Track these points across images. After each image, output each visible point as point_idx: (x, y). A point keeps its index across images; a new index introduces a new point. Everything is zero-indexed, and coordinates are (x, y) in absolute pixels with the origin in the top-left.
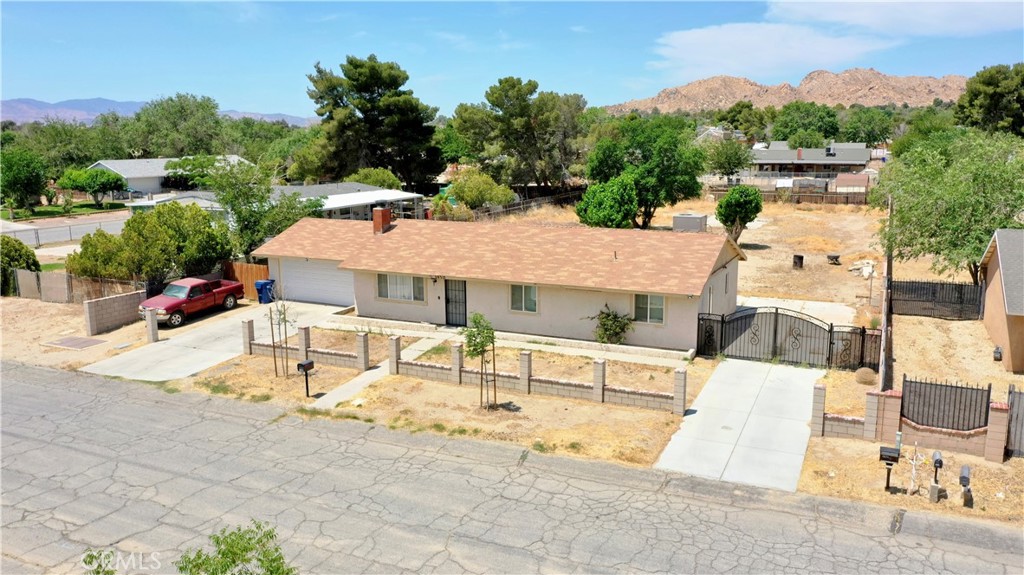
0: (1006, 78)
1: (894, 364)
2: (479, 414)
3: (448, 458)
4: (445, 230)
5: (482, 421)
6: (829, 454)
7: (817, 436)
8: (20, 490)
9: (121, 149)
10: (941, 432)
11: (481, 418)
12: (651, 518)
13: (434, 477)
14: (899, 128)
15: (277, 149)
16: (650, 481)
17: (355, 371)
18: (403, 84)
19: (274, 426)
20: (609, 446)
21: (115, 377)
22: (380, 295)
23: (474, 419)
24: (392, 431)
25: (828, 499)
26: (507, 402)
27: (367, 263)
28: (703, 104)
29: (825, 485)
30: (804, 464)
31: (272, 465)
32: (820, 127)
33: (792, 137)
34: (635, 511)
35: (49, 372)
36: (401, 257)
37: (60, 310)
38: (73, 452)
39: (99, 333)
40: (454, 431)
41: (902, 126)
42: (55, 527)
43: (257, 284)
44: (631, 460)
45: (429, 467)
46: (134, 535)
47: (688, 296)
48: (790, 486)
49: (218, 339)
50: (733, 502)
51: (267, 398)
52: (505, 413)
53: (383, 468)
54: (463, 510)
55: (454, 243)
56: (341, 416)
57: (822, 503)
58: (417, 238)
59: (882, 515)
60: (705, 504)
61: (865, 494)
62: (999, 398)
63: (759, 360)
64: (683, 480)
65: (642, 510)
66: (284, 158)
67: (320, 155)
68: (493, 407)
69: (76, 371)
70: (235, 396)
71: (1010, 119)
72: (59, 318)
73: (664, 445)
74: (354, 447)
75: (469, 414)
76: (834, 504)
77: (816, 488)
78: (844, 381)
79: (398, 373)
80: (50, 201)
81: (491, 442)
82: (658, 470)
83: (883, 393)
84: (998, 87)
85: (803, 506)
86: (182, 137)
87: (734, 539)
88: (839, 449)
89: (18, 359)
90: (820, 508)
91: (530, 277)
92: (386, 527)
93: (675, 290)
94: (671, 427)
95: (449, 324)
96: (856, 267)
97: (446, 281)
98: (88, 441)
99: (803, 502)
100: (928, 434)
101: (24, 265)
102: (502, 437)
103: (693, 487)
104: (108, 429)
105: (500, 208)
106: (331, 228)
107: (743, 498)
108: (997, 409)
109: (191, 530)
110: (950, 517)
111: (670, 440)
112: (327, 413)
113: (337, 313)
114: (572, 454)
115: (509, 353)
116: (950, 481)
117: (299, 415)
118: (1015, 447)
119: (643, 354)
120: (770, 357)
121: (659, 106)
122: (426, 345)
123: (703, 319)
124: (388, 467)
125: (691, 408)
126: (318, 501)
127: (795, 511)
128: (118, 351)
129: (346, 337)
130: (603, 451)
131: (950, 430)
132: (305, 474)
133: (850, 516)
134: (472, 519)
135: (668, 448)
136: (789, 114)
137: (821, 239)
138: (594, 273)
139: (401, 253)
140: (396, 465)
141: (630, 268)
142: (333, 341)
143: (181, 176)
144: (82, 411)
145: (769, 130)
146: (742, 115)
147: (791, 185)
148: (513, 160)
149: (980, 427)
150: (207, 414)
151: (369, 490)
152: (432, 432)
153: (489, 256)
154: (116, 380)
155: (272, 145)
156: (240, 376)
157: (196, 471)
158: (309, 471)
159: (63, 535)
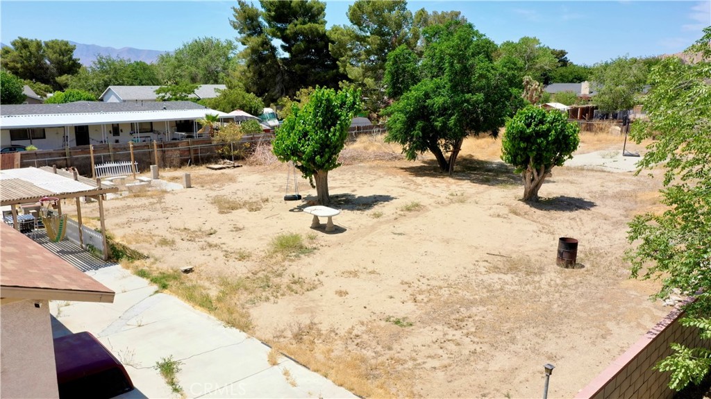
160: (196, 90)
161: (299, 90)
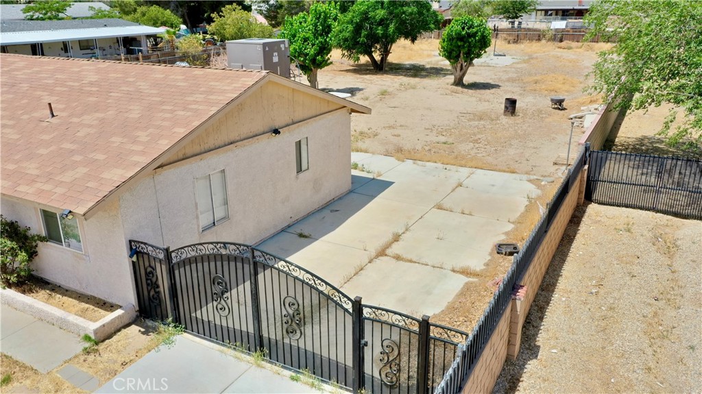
96: (579, 114)
147: (563, 27)
160: (68, 8)
161: (224, 7)
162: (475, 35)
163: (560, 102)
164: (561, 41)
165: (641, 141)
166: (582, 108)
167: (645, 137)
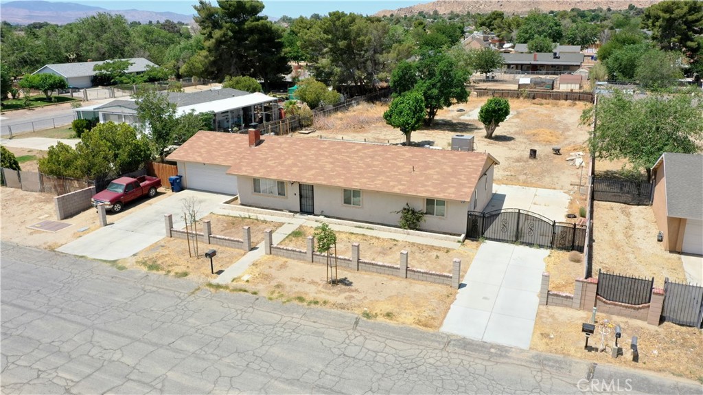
0: (678, 8)
1: (594, 243)
2: (326, 288)
3: (308, 323)
4: (297, 145)
5: (328, 294)
6: (550, 320)
7: (543, 305)
8: (32, 354)
9: (60, 53)
10: (621, 306)
11: (328, 291)
12: (438, 371)
13: (299, 339)
14: (604, 32)
15: (172, 54)
16: (437, 341)
17: (243, 252)
18: (261, 11)
19: (192, 298)
20: (411, 315)
21: (82, 257)
22: (255, 191)
23: (323, 292)
24: (270, 302)
25: (549, 355)
26: (343, 277)
27: (247, 171)
28: (469, 7)
29: (547, 344)
30: (535, 328)
31: (194, 330)
32: (550, 34)
33: (530, 42)
34: (428, 366)
35: (36, 252)
36: (269, 166)
37: (36, 198)
38: (63, 321)
39: (66, 217)
40: (311, 302)
41: (606, 31)
42: (60, 383)
43: (170, 180)
44: (425, 325)
45: (297, 331)
46: (112, 389)
47: (462, 202)
48: (525, 346)
49: (148, 223)
50: (490, 358)
51: (186, 274)
52: (343, 287)
53: (267, 332)
54: (321, 367)
55: (305, 156)
56: (235, 290)
57: (545, 359)
58: (279, 150)
59: (582, 367)
60: (472, 360)
61: (572, 352)
62: (659, 286)
63: (507, 241)
64: (458, 340)
65: (433, 365)
66: (177, 60)
67: (203, 63)
68: (335, 282)
69: (55, 251)
70: (164, 272)
71: (680, 37)
72: (36, 205)
73: (446, 313)
74: (246, 315)
75: (320, 288)
76: (553, 359)
77: (541, 346)
78: (561, 259)
79: (271, 253)
80: (14, 95)
81: (334, 311)
82: (443, 333)
83: (586, 280)
84: (673, 14)
85: (533, 360)
86: (104, 45)
87: (491, 387)
88: (556, 315)
89: (13, 240)
90: (544, 362)
91: (357, 184)
92: (273, 381)
93: (453, 197)
94: (450, 297)
95: (303, 212)
96: (571, 158)
97: (300, 185)
98: (71, 312)
99: (533, 357)
100: (613, 306)
101: (8, 164)
102: (342, 307)
103: (465, 346)
104: (83, 302)
105: (331, 107)
106: (219, 140)
107: (496, 355)
108: (657, 294)
109: (147, 384)
110: (624, 369)
111: (450, 308)
112: (226, 287)
113: (227, 203)
114: (387, 321)
115: (343, 236)
116: (625, 342)
117: (208, 288)
118: (666, 314)
119: (432, 237)
120: (514, 239)
121: (438, 9)
122: (288, 230)
123: (471, 215)
124: (270, 331)
125: (463, 282)
126: (227, 360)
127: (528, 364)
128: (81, 234)
129: (234, 222)
130: (407, 318)
131: (627, 304)
132: (217, 338)
133: (562, 368)
134: (326, 374)
135: (449, 315)
136: (529, 24)
137: (548, 131)
138: (399, 181)
139: (269, 163)
140: (276, 329)
141: (423, 178)
142: (226, 225)
143: (105, 75)
144: (64, 286)
145: (515, 34)
146: (496, 21)
147: (529, 82)
148: (339, 69)
149: (645, 303)
150: (147, 288)
151: (259, 351)
152: (296, 302)
153: (329, 166)
154: (82, 259)
155: (168, 50)
156: (166, 256)
157: (146, 337)
158: (218, 335)
159: (66, 390)
162: (502, 109)
163: (558, 150)
164: (534, 98)
165: (607, 172)
166: (571, 154)
167: (608, 171)
